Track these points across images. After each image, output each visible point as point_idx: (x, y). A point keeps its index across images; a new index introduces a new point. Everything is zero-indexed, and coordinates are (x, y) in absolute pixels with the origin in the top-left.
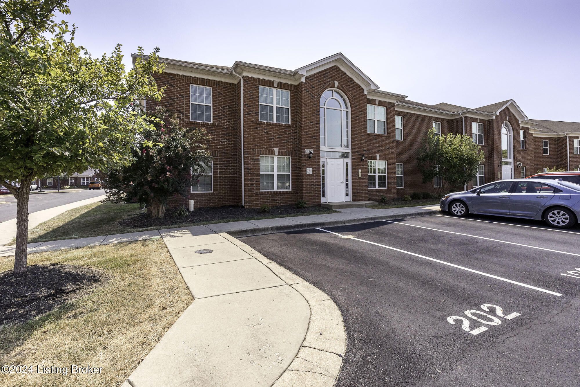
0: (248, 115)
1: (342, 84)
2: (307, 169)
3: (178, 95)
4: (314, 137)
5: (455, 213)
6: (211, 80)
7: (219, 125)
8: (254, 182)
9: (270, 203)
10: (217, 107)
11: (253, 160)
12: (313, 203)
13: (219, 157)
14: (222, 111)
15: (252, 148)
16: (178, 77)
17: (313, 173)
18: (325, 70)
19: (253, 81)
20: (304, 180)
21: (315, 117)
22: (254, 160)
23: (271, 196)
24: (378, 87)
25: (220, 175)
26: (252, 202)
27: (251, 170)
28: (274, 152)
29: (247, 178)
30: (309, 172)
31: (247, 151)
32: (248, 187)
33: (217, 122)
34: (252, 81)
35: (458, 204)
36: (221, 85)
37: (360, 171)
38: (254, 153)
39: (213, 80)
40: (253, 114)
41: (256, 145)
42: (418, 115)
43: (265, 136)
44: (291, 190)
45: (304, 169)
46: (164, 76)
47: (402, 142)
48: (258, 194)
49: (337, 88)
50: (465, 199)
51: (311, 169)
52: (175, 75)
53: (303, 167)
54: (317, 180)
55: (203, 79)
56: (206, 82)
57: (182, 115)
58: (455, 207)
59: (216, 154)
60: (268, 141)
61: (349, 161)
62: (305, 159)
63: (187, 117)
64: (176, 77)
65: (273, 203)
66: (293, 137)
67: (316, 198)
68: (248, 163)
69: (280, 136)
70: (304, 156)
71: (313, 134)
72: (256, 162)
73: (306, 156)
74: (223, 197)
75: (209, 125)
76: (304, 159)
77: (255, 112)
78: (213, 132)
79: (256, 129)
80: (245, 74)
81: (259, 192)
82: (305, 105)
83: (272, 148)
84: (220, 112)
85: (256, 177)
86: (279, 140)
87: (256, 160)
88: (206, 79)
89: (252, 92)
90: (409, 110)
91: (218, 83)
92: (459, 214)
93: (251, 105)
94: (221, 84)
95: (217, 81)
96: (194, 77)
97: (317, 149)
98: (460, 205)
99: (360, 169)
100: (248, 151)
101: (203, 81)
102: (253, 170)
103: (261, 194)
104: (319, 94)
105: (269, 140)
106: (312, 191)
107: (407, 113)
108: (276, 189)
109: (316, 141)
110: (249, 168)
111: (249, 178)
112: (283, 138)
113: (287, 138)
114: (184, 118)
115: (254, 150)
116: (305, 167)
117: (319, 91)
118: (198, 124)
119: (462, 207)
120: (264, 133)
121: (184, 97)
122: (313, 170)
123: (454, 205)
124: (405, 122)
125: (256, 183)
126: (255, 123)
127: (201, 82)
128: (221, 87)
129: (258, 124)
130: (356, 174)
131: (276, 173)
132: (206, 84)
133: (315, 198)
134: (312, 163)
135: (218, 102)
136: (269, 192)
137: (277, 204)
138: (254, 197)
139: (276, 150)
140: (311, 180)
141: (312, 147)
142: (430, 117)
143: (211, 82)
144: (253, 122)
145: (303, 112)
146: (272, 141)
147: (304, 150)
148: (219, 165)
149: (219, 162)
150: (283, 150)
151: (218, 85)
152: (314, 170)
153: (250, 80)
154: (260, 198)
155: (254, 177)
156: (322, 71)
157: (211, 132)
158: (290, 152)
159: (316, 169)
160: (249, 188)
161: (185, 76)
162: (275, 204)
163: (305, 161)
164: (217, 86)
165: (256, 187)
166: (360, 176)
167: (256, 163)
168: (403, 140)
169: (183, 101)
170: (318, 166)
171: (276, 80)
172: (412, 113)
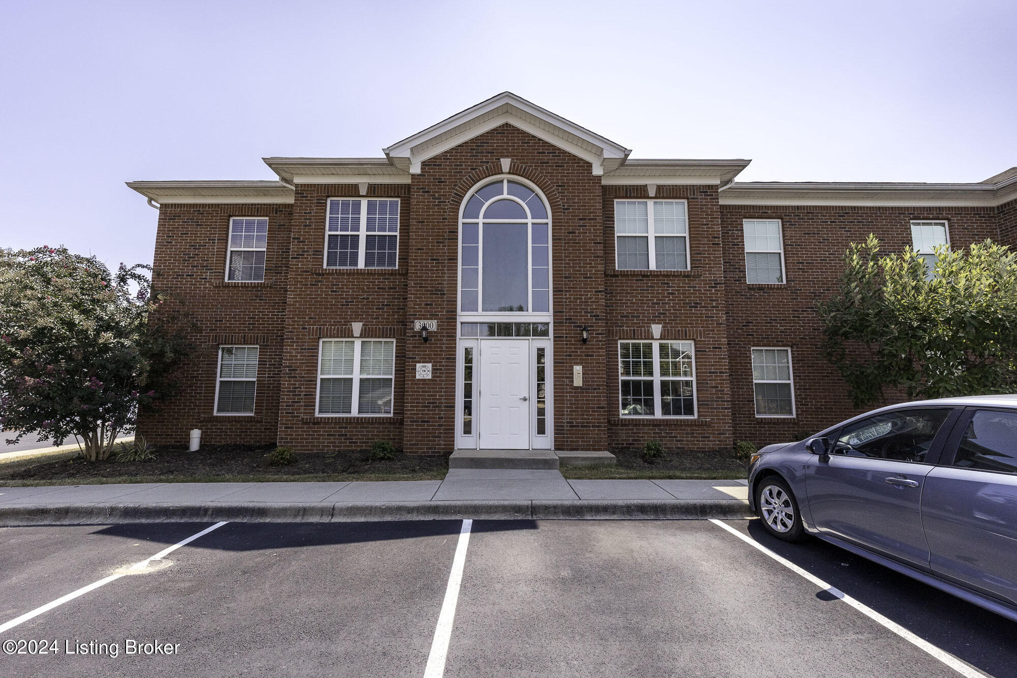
0: (299, 258)
1: (524, 163)
2: (418, 365)
3: (206, 240)
4: (440, 291)
5: (770, 522)
6: (267, 205)
7: (275, 285)
8: (300, 395)
9: (335, 443)
10: (274, 252)
11: (302, 349)
12: (431, 448)
13: (270, 346)
14: (282, 258)
15: (303, 325)
16: (209, 208)
17: (433, 377)
18: (477, 138)
19: (314, 191)
20: (408, 392)
21: (445, 246)
22: (305, 349)
23: (340, 428)
24: (627, 152)
25: (270, 381)
26: (293, 439)
27: (296, 370)
28: (352, 331)
29: (287, 388)
30: (424, 373)
31: (290, 332)
32: (287, 406)
33: (271, 279)
34: (311, 191)
35: (774, 489)
36: (285, 211)
37: (578, 369)
38: (306, 335)
39: (270, 205)
40: (310, 255)
41: (311, 318)
42: (842, 208)
43: (333, 298)
44: (391, 415)
45: (410, 365)
46: (187, 211)
47: (779, 288)
48: (306, 423)
49: (509, 173)
51: (430, 365)
52: (204, 206)
53: (409, 362)
54: (445, 392)
55: (252, 205)
56: (258, 210)
57: (210, 273)
58: (770, 498)
59: (264, 339)
60: (339, 308)
61: (547, 344)
62: (415, 344)
63: (217, 275)
64: (207, 209)
65: (341, 442)
66: (401, 295)
67: (440, 437)
68: (290, 356)
69: (368, 295)
70: (411, 336)
71: (438, 284)
72: (308, 353)
73: (415, 336)
74: (271, 426)
75: (255, 286)
76: (410, 344)
77: (314, 251)
78: (262, 300)
79: (314, 285)
80: (298, 180)
81: (314, 418)
82: (419, 222)
83: (348, 322)
84: (280, 261)
85: (306, 385)
86: (365, 305)
87: (308, 349)
88: (258, 204)
89: (310, 213)
90: (803, 198)
91: (279, 208)
93: (307, 239)
94: (285, 208)
95: (277, 204)
96: (237, 205)
97: (447, 319)
98: (779, 496)
99: (577, 364)
100: (293, 332)
101: (252, 208)
102: (300, 370)
103: (314, 423)
104: (455, 194)
105: (343, 305)
106: (431, 418)
107: (798, 207)
108: (355, 412)
109: (444, 301)
110: (292, 367)
111: (290, 388)
112: (375, 299)
113: (386, 298)
114: (212, 279)
115: (306, 328)
116: (412, 362)
117: (457, 188)
118: (235, 286)
119: (787, 503)
120: (332, 291)
121: (216, 242)
122: (433, 369)
123: (766, 493)
124: (788, 234)
125: (305, 399)
126: (312, 274)
127: (248, 211)
128: (284, 214)
129: (319, 274)
130: (567, 378)
131: (356, 376)
132: (258, 213)
133: (436, 437)
134: (431, 351)
135: (277, 243)
136: (332, 418)
137: (352, 446)
138: (299, 428)
139: (357, 327)
140: (427, 392)
141: (434, 315)
142: (893, 208)
143: (267, 208)
144: (309, 272)
145: (414, 239)
146: (349, 308)
147: (413, 322)
148: (269, 361)
149: (269, 355)
150: (374, 325)
151: (280, 211)
152: (438, 369)
153: (308, 191)
154: (312, 431)
155: (303, 385)
156: (466, 143)
157: (259, 300)
158: (390, 328)
159: (443, 366)
160: (289, 409)
161: (221, 204)
162: (347, 446)
163: (413, 347)
164: (276, 213)
165: (305, 406)
166: (578, 381)
167: (308, 356)
168: (787, 281)
169: (214, 249)
170: (447, 358)
171: (363, 181)
172: (816, 207)
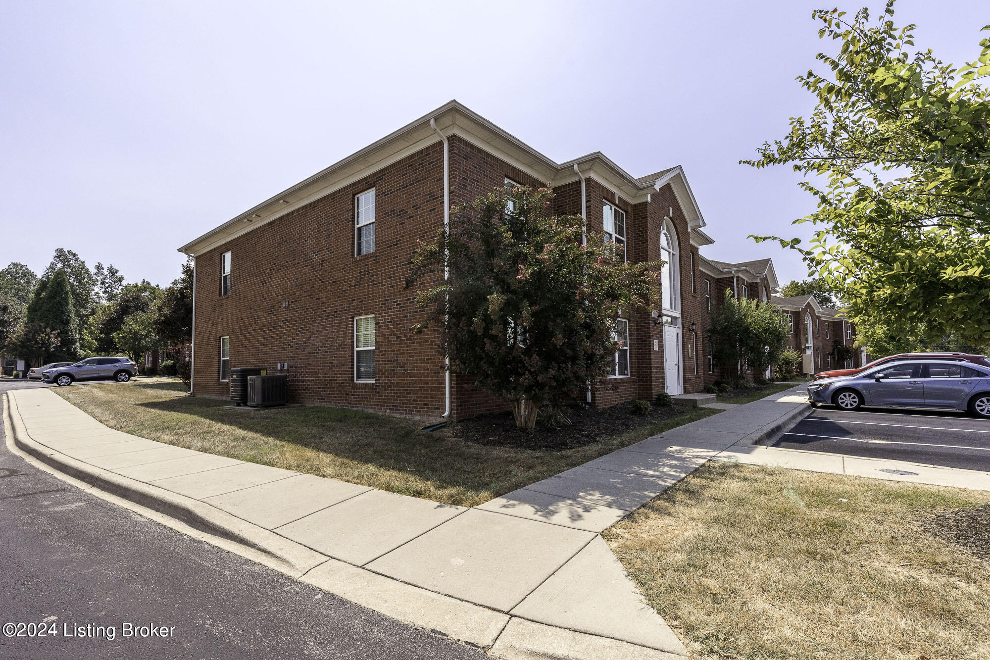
2: (654, 341)
5: (843, 405)
6: (528, 175)
17: (658, 349)
20: (652, 359)
30: (656, 346)
35: (847, 394)
36: (537, 187)
37: (689, 347)
44: (629, 376)
46: (475, 154)
49: (671, 217)
50: (859, 388)
51: (657, 341)
52: (488, 155)
54: (662, 360)
55: (519, 170)
56: (522, 177)
58: (843, 397)
61: (679, 330)
62: (653, 326)
64: (490, 159)
73: (653, 321)
76: (651, 326)
80: (592, 175)
88: (523, 172)
89: (598, 207)
91: (534, 182)
92: (849, 407)
93: (597, 229)
94: (537, 184)
95: (533, 178)
96: (509, 166)
98: (850, 395)
99: (689, 343)
101: (519, 174)
104: (659, 223)
106: (659, 377)
108: (617, 374)
117: (659, 219)
119: (854, 398)
122: (658, 344)
123: (842, 396)
127: (517, 176)
130: (687, 351)
132: (522, 181)
134: (657, 332)
140: (657, 359)
143: (527, 179)
145: (649, 250)
147: (652, 310)
151: (534, 185)
153: (596, 187)
159: (660, 342)
161: (500, 160)
162: (620, 400)
163: (652, 328)
166: (690, 354)
170: (661, 337)
171: (617, 193)
